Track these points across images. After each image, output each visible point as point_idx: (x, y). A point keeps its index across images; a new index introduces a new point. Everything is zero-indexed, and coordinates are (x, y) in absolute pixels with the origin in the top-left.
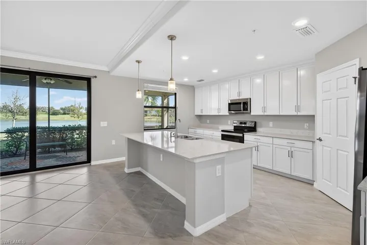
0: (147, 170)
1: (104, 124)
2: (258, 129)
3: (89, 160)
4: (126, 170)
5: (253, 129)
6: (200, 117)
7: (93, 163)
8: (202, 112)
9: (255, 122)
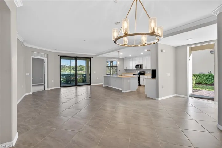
0: (110, 85)
1: (95, 72)
2: (145, 74)
3: (90, 84)
4: (104, 86)
5: (144, 74)
6: (126, 70)
7: (92, 85)
8: (127, 68)
9: (144, 72)
